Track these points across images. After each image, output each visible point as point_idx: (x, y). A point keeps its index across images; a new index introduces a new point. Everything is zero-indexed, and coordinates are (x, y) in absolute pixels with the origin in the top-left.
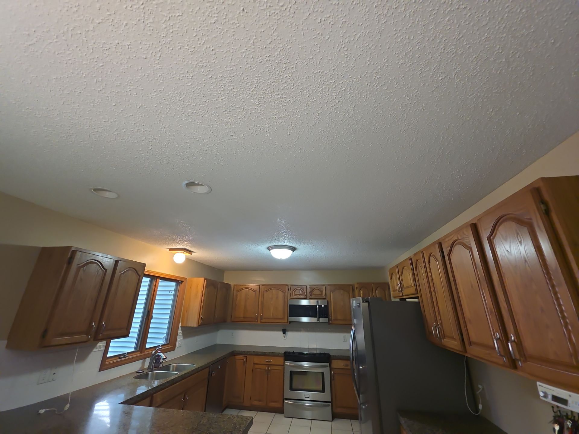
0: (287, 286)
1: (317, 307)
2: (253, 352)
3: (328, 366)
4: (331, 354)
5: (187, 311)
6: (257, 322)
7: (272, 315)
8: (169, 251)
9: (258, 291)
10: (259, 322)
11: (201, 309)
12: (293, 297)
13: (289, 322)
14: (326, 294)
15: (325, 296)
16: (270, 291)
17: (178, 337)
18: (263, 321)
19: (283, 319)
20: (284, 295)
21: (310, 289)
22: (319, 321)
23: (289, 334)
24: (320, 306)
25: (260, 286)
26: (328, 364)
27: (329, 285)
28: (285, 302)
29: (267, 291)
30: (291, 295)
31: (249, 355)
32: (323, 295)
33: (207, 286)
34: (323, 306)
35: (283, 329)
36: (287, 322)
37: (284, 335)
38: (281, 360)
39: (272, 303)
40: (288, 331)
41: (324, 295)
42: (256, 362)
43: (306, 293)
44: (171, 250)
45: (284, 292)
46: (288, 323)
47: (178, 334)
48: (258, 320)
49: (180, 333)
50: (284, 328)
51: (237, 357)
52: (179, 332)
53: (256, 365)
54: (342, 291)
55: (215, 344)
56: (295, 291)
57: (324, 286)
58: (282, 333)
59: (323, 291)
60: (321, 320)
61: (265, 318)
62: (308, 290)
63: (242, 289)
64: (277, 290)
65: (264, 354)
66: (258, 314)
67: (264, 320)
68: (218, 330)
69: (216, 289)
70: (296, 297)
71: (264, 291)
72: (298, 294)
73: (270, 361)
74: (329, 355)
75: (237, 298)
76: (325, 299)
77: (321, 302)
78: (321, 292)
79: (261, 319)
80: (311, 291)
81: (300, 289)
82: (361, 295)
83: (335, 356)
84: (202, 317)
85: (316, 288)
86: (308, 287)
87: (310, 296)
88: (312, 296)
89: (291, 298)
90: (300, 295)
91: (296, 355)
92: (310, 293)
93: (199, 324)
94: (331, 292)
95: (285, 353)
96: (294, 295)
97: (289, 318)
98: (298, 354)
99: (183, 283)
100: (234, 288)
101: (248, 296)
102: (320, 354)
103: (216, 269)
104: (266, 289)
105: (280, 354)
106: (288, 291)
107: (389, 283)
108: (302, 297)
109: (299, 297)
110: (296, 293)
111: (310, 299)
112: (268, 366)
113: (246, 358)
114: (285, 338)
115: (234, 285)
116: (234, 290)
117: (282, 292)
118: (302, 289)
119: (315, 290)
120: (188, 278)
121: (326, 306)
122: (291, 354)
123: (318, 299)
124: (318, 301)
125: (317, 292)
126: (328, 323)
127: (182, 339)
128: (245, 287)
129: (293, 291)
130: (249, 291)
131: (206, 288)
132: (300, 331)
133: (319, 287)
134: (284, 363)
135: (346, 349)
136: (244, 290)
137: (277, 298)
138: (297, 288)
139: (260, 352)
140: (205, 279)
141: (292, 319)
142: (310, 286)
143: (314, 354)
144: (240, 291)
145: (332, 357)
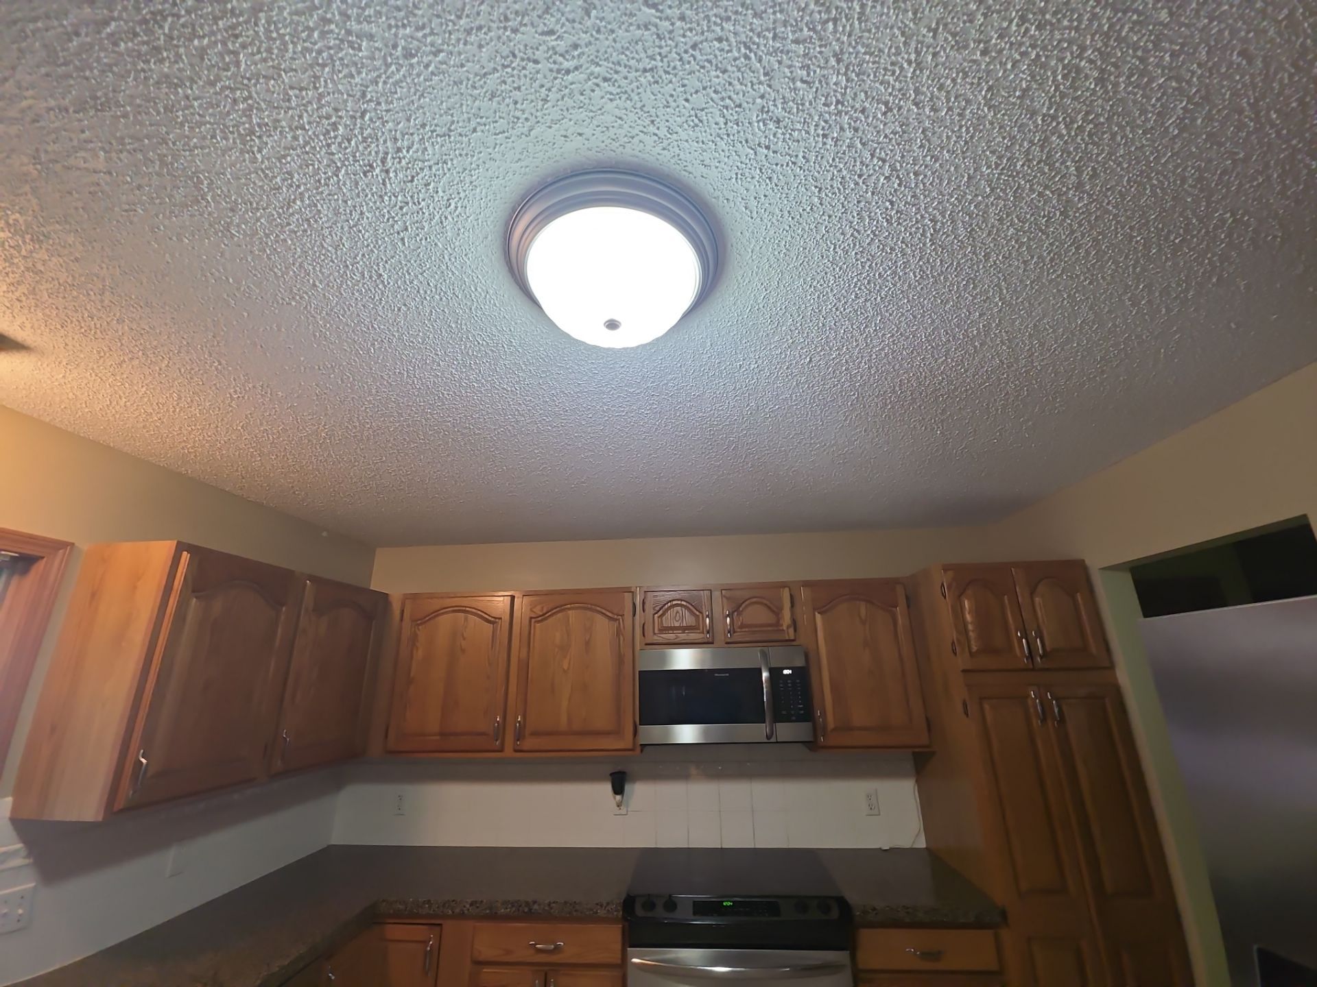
0: (631, 594)
1: (765, 675)
2: (473, 903)
3: (843, 967)
4: (853, 897)
5: (53, 730)
6: (501, 751)
7: (565, 717)
9: (506, 617)
10: (509, 751)
12: (656, 639)
13: (641, 745)
14: (794, 623)
15: (791, 630)
16: (560, 615)
18: (525, 748)
19: (617, 732)
20: (619, 632)
21: (724, 599)
22: (773, 740)
23: (639, 791)
24: (775, 673)
25: (513, 597)
27: (807, 584)
28: (620, 660)
29: (542, 618)
30: (649, 631)
31: (454, 917)
32: (785, 628)
34: (786, 672)
35: (611, 774)
36: (630, 746)
37: (618, 797)
38: (612, 935)
39: (566, 665)
40: (634, 779)
41: (788, 627)
42: (486, 951)
43: (711, 621)
45: (616, 620)
46: (639, 749)
48: (503, 743)
49: (9, 855)
50: (619, 768)
51: (395, 931)
53: (487, 970)
54: (863, 609)
55: (324, 846)
56: (662, 615)
57: (787, 590)
58: (608, 787)
59: (781, 609)
60: (785, 731)
61: (535, 734)
62: (717, 609)
63: (436, 613)
64: (589, 613)
65: (525, 913)
66: (504, 718)
67: (529, 743)
68: (338, 784)
69: (284, 609)
70: (670, 636)
71: (531, 618)
72: (677, 624)
73: (553, 946)
74: (842, 903)
75: (415, 652)
76: (794, 643)
77: (777, 655)
78: (773, 611)
79: (519, 736)
80: (733, 612)
81: (684, 603)
82: (968, 617)
83: (874, 909)
84: (142, 762)
85: (754, 600)
86: (716, 594)
87: (729, 632)
88: (734, 632)
89: (646, 644)
90: (684, 629)
91: (684, 914)
92: (728, 619)
93: (120, 803)
94: (814, 615)
95: (629, 903)
96: (659, 630)
97: (642, 728)
98: (695, 914)
99: (39, 567)
100: (402, 612)
101: (464, 639)
102: (802, 903)
103: (325, 534)
104: (538, 611)
105: (601, 906)
106: (634, 615)
107: (1083, 561)
108: (693, 636)
109: (683, 637)
110: (668, 621)
111: (727, 643)
112: (548, 971)
113: (441, 931)
114: (623, 811)
115: (407, 597)
116: (402, 620)
117: (607, 620)
118: (692, 604)
119: (746, 606)
120: (83, 545)
121: (802, 673)
122: (660, 912)
123: (759, 644)
124: (765, 649)
125: (756, 615)
126: (812, 745)
127: (35, 886)
128: (448, 602)
129: (656, 615)
130: (466, 619)
131: (195, 599)
132: (684, 776)
133: (767, 595)
134: (625, 958)
135: (880, 849)
136: (445, 616)
137: (587, 643)
138: (670, 601)
139: (505, 903)
140: (181, 547)
141: (654, 733)
142: (725, 589)
143: (771, 906)
144: (430, 619)
145: (858, 913)
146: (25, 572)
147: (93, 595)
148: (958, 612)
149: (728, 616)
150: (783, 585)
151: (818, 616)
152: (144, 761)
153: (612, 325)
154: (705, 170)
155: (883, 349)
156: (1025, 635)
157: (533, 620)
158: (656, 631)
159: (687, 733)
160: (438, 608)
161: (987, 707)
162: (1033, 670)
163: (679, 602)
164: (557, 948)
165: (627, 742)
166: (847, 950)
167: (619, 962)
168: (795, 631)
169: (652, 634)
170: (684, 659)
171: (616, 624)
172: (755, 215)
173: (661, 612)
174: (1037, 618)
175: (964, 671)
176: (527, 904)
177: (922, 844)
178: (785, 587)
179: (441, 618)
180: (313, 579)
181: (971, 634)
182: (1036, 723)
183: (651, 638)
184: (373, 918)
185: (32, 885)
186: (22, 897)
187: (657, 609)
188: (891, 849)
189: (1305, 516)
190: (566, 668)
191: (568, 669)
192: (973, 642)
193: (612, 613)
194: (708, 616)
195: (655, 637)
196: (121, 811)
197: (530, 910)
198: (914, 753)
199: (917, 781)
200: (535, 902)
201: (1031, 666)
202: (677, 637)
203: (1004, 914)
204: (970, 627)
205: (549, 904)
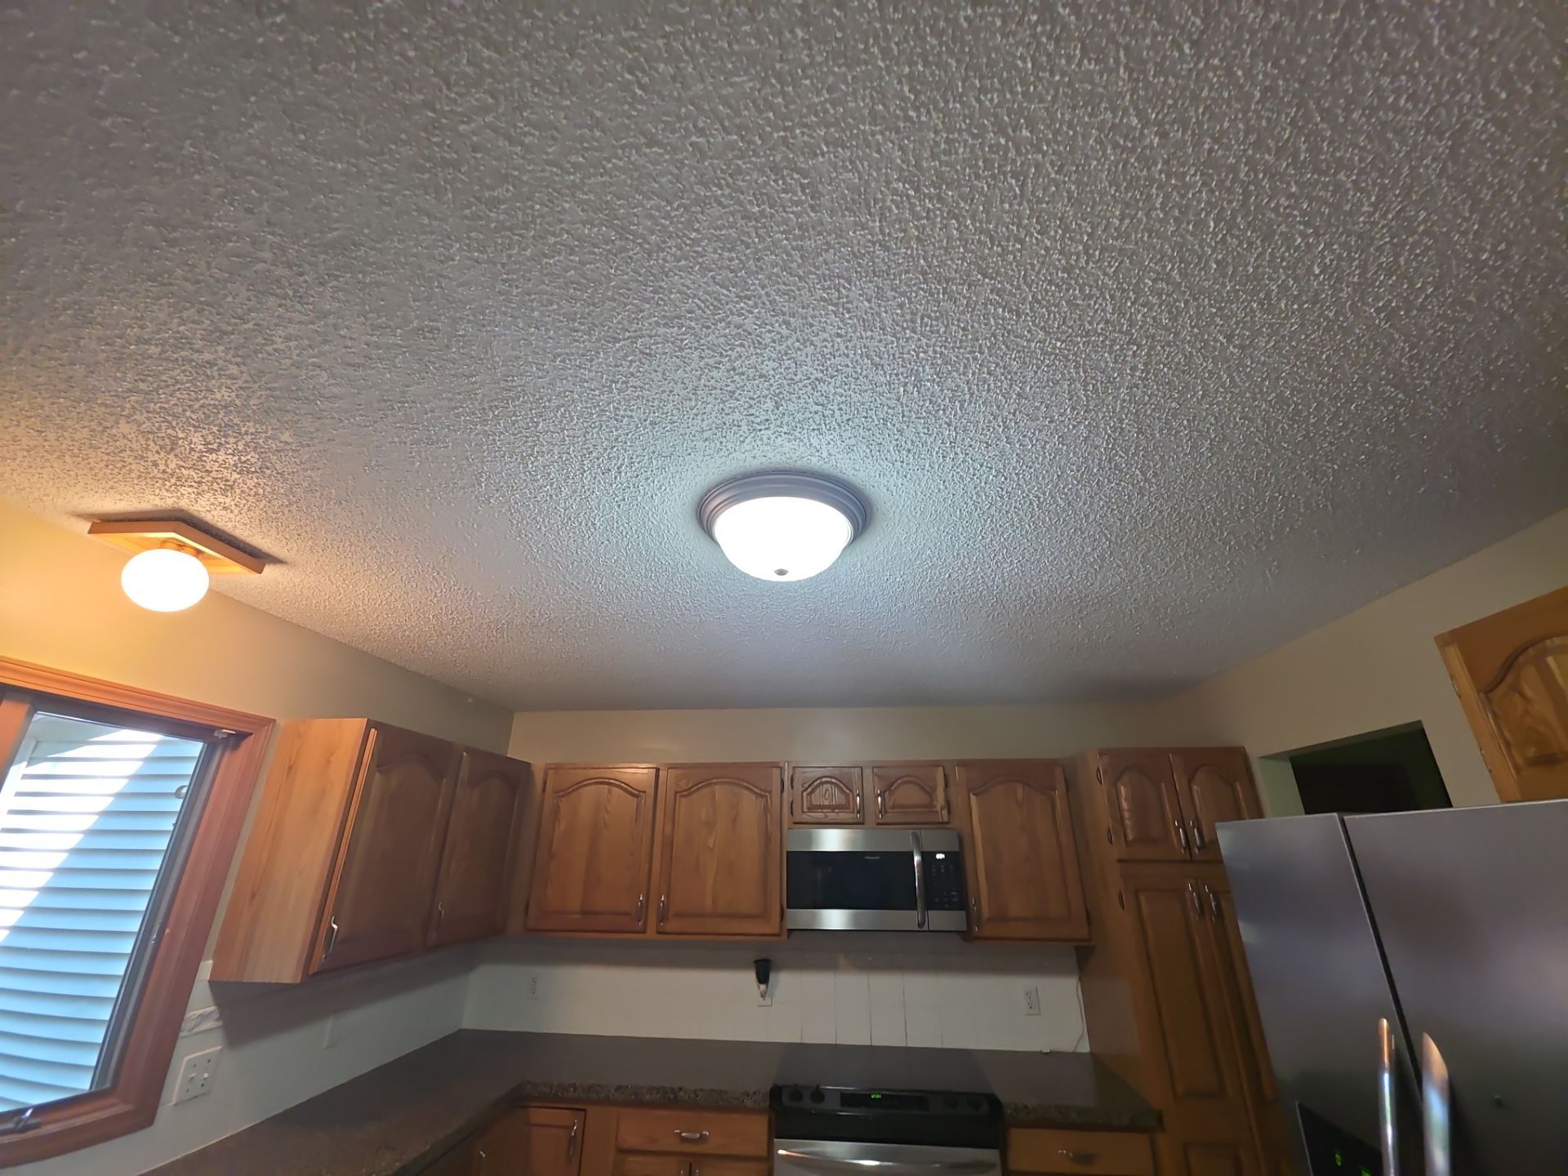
0: (779, 770)
1: (917, 859)
2: (618, 1088)
3: (992, 1166)
4: (1004, 1096)
5: (253, 896)
6: (644, 932)
7: (709, 901)
8: (90, 532)
9: (651, 791)
10: (651, 934)
11: (336, 882)
12: (805, 818)
13: (788, 930)
14: (948, 803)
15: (945, 812)
16: (706, 790)
17: (182, 1045)
18: (669, 930)
19: (762, 916)
20: (766, 810)
21: (876, 778)
22: (925, 928)
23: (785, 981)
24: (927, 857)
25: (658, 770)
26: (990, 1155)
27: (962, 764)
28: (767, 839)
29: (688, 792)
30: (797, 809)
31: (599, 1102)
32: (938, 809)
33: (383, 761)
34: (940, 856)
35: (755, 962)
36: (776, 930)
37: (763, 987)
38: (758, 1126)
39: (711, 844)
40: (779, 969)
41: (942, 808)
42: (631, 1139)
43: (862, 800)
44: (105, 523)
45: (764, 796)
46: (785, 934)
47: (186, 1025)
48: (645, 924)
49: (204, 1017)
50: (763, 956)
51: (539, 1115)
52: (192, 1013)
53: (631, 1158)
54: (1020, 791)
55: (456, 1030)
56: (811, 792)
57: (941, 768)
58: (751, 976)
59: (934, 789)
60: (940, 919)
61: (679, 915)
62: (868, 787)
63: (580, 785)
64: (736, 789)
65: (671, 1100)
66: (647, 896)
67: (672, 925)
68: (469, 964)
69: (445, 780)
70: (819, 815)
71: (676, 793)
72: (826, 803)
73: (698, 1135)
74: (994, 1102)
75: (557, 823)
76: (948, 826)
77: (930, 839)
78: (927, 792)
79: (663, 917)
80: (885, 791)
81: (834, 780)
82: (1125, 805)
83: (1026, 1107)
84: (333, 929)
85: (906, 779)
86: (868, 772)
87: (880, 812)
88: (886, 812)
89: (795, 823)
90: (833, 808)
91: (831, 1105)
92: (879, 799)
93: (314, 968)
94: (969, 797)
95: (776, 1093)
96: (808, 808)
97: (790, 912)
98: (842, 1104)
99: (246, 744)
100: (545, 783)
101: (608, 812)
102: (952, 1098)
103: (470, 700)
104: (683, 784)
105: (748, 1096)
106: (782, 792)
107: (1244, 748)
108: (844, 816)
109: (832, 816)
110: (817, 799)
111: (878, 824)
112: (693, 1161)
113: (585, 1118)
114: (768, 1001)
115: (548, 768)
116: (544, 791)
117: (754, 796)
118: (842, 781)
119: (898, 786)
120: (281, 722)
121: (956, 858)
122: (807, 1103)
123: (914, 826)
124: (918, 831)
125: (909, 795)
126: (966, 935)
127: (221, 1050)
128: (592, 773)
129: (805, 794)
130: (610, 791)
131: (378, 774)
132: (830, 966)
133: (919, 774)
134: (771, 1150)
135: (1041, 1052)
136: (588, 788)
137: (734, 821)
138: (820, 778)
139: (651, 1089)
140: (369, 726)
141: (801, 917)
142: (877, 766)
143: (919, 1099)
144: (573, 791)
145: (1009, 1112)
146: (236, 747)
147: (290, 768)
148: (1115, 800)
149: (879, 795)
150: (936, 764)
151: (973, 798)
152: (335, 927)
153: (781, 572)
154: (855, 473)
155: (1013, 569)
156: (1183, 825)
157: (678, 795)
158: (805, 810)
159: (835, 919)
160: (581, 779)
161: (1142, 898)
162: (1191, 861)
163: (829, 779)
164: (702, 1136)
165: (773, 927)
166: (996, 1148)
167: (765, 1154)
168: (949, 813)
169: (800, 810)
170: (832, 840)
171: (764, 800)
172: (894, 493)
173: (809, 790)
174: (1195, 808)
175: (1119, 861)
176: (673, 1091)
177: (1085, 1048)
178: (938, 766)
179: (585, 789)
180: (468, 749)
181: (1128, 822)
182: (1194, 917)
183: (798, 817)
184: (518, 1100)
185: (219, 1048)
186: (209, 1061)
187: (806, 786)
188: (1051, 1052)
189: (1420, 722)
190: (711, 845)
191: (714, 846)
192: (1129, 831)
193: (761, 790)
194: (858, 795)
195: (804, 816)
196: (315, 974)
197: (676, 1097)
198: (1077, 948)
199: (1080, 979)
200: (681, 1089)
201: (1188, 857)
202: (826, 816)
203: (1160, 1118)
204: (1127, 815)
205: (695, 1091)
